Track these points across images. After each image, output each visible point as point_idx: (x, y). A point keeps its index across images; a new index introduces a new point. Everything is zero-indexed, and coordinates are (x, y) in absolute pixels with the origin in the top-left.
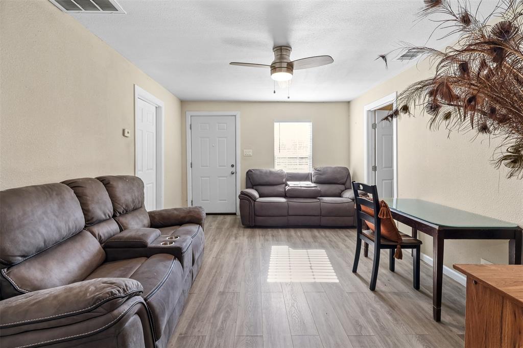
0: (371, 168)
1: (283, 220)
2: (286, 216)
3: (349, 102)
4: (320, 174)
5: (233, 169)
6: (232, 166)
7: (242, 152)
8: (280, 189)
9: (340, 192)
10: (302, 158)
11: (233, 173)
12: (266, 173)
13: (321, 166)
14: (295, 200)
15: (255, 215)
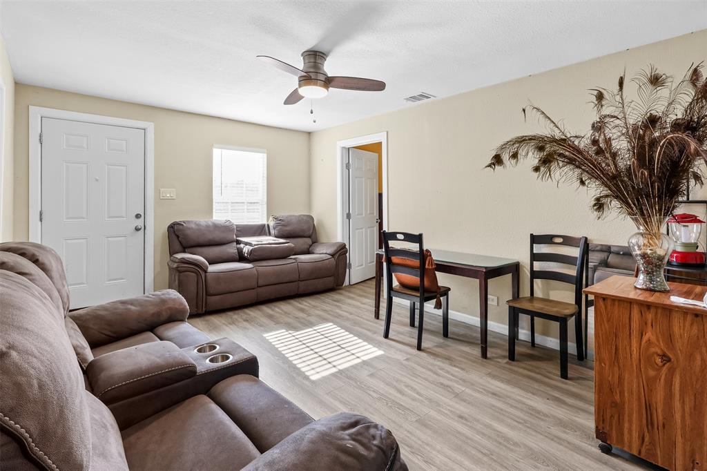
0: (345, 216)
1: (251, 295)
2: (254, 289)
3: (309, 133)
4: (284, 225)
5: (140, 223)
6: (138, 216)
7: (157, 191)
8: (231, 249)
9: (308, 247)
10: (251, 203)
11: (137, 229)
12: (208, 226)
13: (284, 213)
14: (264, 263)
15: (208, 294)
